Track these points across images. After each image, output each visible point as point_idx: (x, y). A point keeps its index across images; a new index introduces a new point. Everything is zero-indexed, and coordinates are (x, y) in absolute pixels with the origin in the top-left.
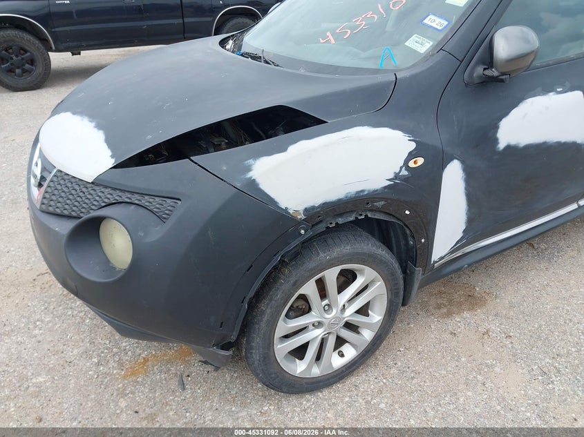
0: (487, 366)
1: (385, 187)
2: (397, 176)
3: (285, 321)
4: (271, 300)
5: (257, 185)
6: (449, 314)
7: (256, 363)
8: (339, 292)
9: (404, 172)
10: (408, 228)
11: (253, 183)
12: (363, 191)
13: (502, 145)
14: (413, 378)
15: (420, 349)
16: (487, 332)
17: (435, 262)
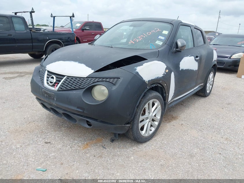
0: (186, 131)
1: (162, 77)
2: (164, 74)
3: (142, 116)
4: (140, 108)
5: (138, 73)
6: (170, 122)
7: (135, 129)
8: (152, 108)
9: (165, 73)
10: (165, 90)
11: (137, 73)
12: (158, 77)
13: (181, 69)
14: (169, 136)
15: (167, 130)
16: (182, 124)
17: (169, 102)
